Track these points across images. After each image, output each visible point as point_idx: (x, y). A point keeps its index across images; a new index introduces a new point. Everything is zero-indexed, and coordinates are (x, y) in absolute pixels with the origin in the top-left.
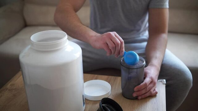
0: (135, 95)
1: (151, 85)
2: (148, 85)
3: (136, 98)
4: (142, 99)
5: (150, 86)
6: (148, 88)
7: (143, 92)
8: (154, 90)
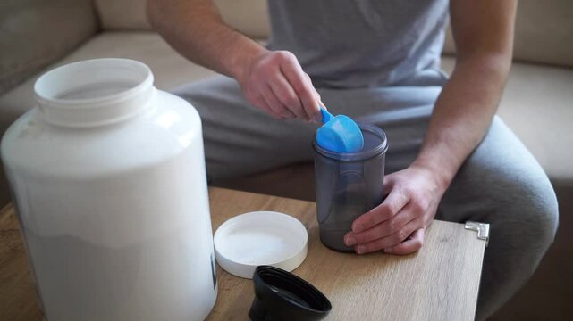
0: (348, 240)
1: (407, 214)
2: (394, 212)
3: (351, 251)
4: (367, 254)
5: (400, 216)
6: (393, 222)
7: (377, 233)
8: (412, 235)
